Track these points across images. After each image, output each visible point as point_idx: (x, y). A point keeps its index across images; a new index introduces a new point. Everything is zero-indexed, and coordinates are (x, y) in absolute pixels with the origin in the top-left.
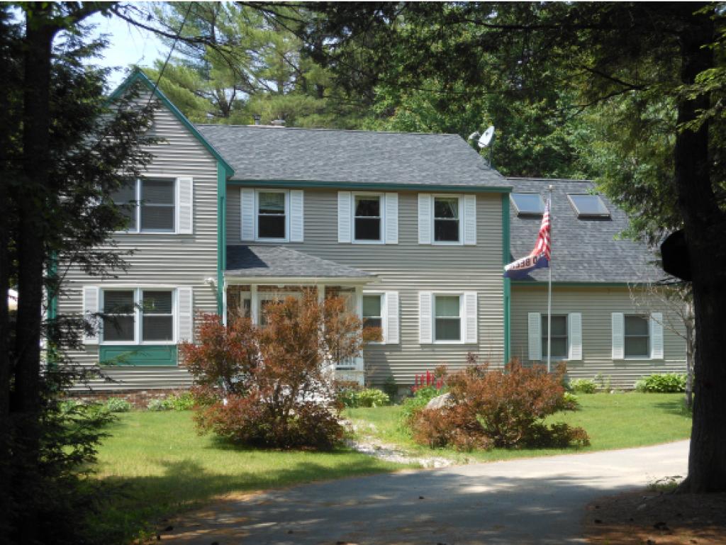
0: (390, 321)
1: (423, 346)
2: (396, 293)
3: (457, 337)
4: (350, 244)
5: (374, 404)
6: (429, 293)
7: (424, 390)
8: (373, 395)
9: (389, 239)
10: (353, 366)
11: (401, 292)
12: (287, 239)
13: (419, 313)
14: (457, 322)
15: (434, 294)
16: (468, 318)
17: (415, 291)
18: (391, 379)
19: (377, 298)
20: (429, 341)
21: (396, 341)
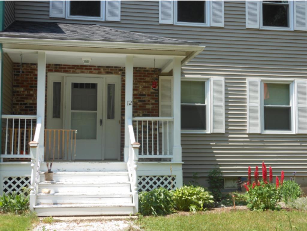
0: (216, 108)
1: (251, 136)
2: (222, 79)
3: (288, 127)
4: (172, 25)
5: (193, 207)
6: (258, 79)
7: (260, 189)
8: (192, 195)
9: (214, 22)
10: (168, 156)
11: (228, 78)
12: (102, 18)
13: (247, 101)
14: (288, 111)
15: (262, 81)
16: (299, 108)
17: (242, 78)
18: (217, 171)
19: (202, 84)
20: (258, 131)
21: (222, 130)
